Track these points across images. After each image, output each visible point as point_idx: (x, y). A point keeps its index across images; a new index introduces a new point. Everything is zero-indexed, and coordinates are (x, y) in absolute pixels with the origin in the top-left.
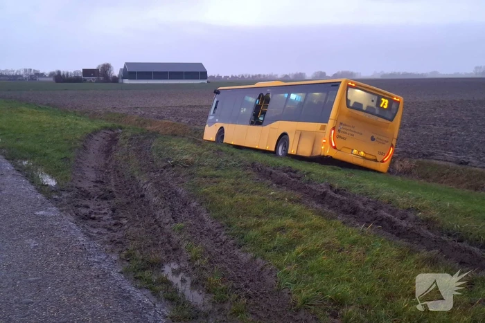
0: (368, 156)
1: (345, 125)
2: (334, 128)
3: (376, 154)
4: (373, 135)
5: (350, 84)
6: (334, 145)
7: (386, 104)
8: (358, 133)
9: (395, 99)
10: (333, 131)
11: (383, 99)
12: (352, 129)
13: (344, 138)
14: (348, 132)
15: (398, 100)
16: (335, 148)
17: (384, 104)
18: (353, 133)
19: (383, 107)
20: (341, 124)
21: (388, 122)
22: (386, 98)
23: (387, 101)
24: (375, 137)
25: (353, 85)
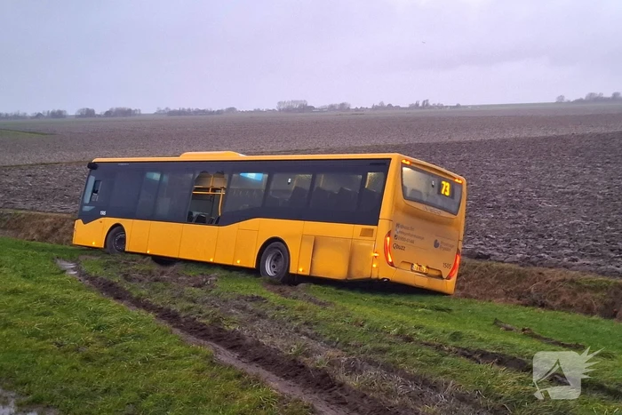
0: (432, 272)
1: (402, 227)
2: (389, 234)
3: (440, 267)
4: (436, 238)
5: (404, 161)
6: (390, 260)
7: (448, 189)
8: (419, 237)
9: (457, 180)
10: (388, 239)
11: (443, 182)
12: (411, 232)
13: (402, 248)
14: (407, 237)
15: (460, 182)
16: (392, 264)
17: (446, 190)
18: (413, 238)
19: (444, 195)
20: (398, 225)
21: (453, 216)
22: (447, 181)
23: (448, 184)
24: (439, 241)
25: (408, 163)
